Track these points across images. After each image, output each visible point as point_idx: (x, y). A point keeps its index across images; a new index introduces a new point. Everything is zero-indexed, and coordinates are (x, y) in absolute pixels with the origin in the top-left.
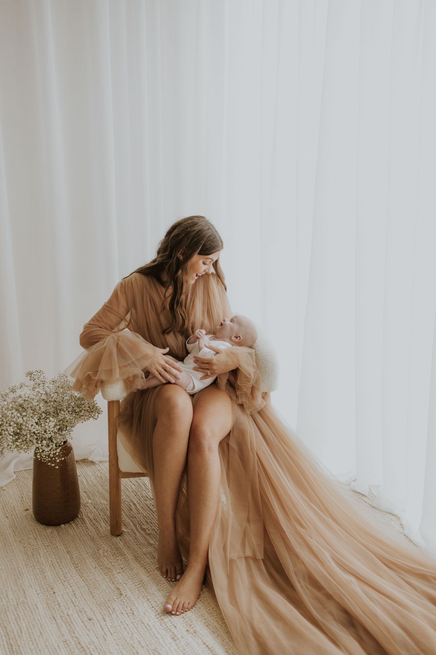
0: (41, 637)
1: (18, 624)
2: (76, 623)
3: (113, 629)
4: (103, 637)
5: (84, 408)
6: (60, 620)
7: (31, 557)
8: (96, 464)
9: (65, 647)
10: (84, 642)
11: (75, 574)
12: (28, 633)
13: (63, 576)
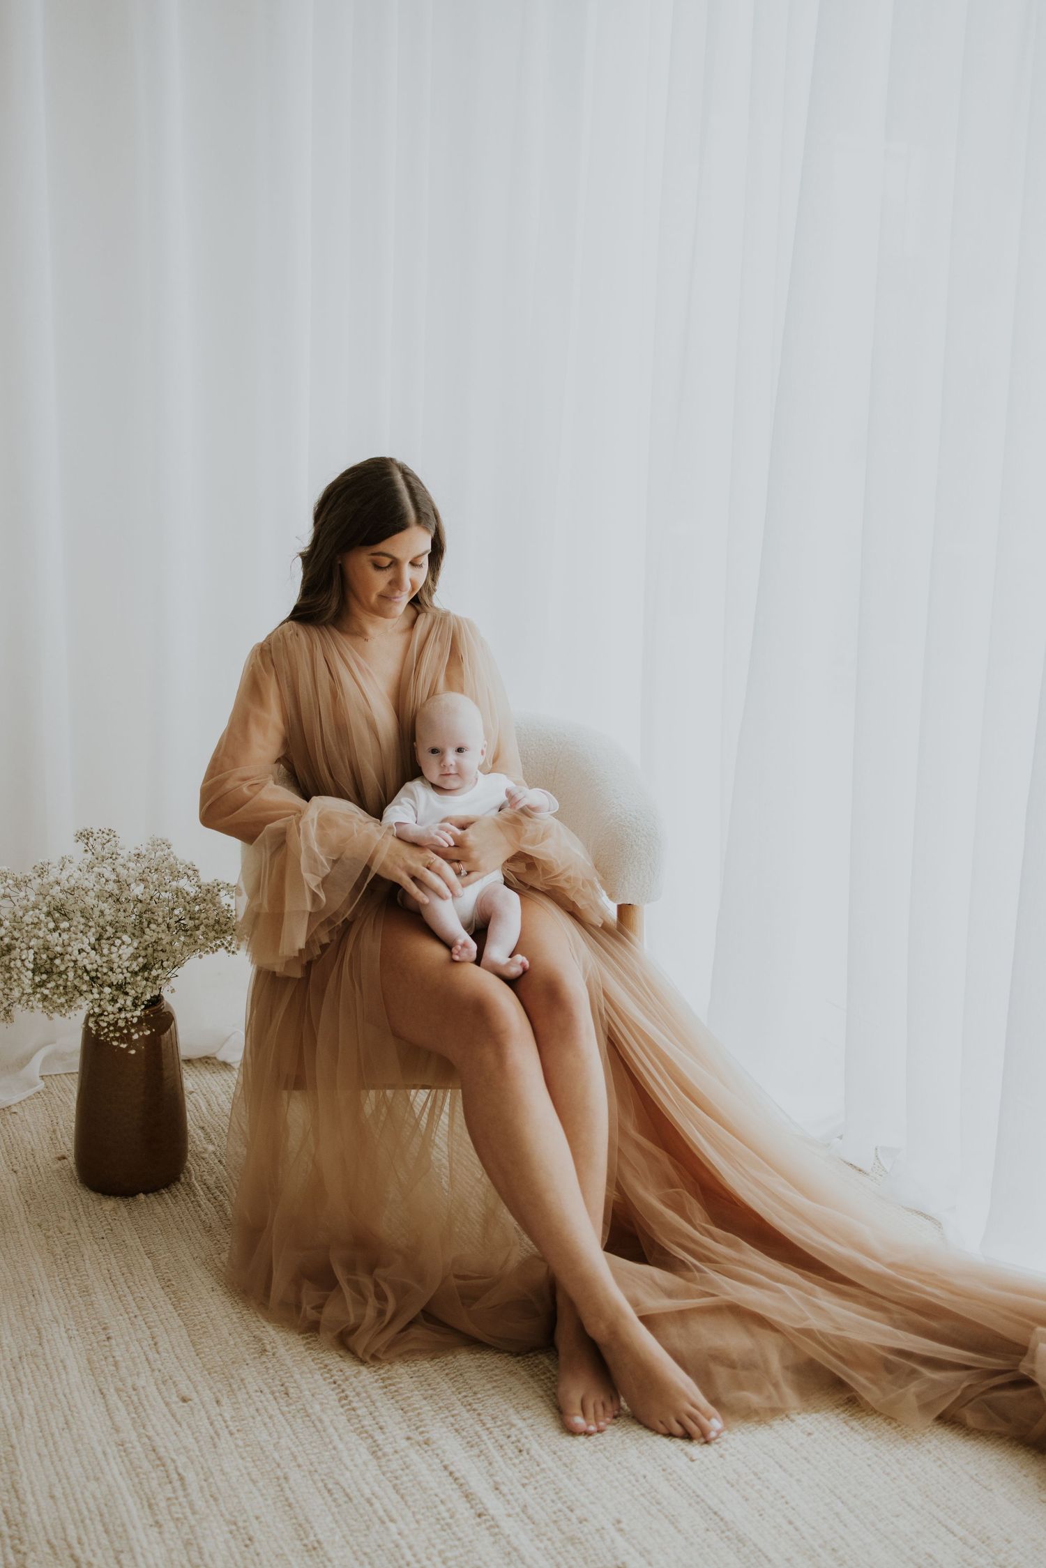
0: (67, 1431)
1: (15, 1400)
2: (151, 1405)
3: (237, 1424)
4: (210, 1440)
5: (204, 921)
6: (115, 1397)
7: (61, 1259)
8: (234, 1069)
9: (121, 1457)
10: (165, 1447)
11: (164, 1301)
12: (36, 1420)
13: (134, 1304)
